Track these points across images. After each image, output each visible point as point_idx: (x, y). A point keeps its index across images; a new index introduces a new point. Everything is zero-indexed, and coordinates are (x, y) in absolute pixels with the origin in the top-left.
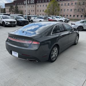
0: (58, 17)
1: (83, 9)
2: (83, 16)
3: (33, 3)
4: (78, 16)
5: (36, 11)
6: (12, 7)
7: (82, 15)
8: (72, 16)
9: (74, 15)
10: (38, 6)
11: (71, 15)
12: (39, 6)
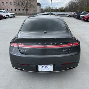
0: (2, 12)
1: (23, 3)
2: (25, 10)
4: (19, 10)
7: (23, 9)
8: (14, 10)
9: (15, 9)
11: (11, 9)
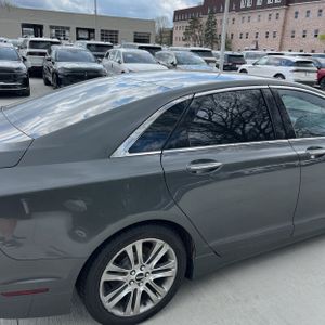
3: (277, 5)
5: (286, 34)
6: (194, 24)
10: (297, 13)
12: (302, 16)
